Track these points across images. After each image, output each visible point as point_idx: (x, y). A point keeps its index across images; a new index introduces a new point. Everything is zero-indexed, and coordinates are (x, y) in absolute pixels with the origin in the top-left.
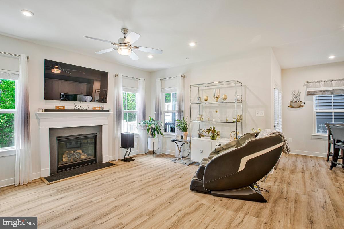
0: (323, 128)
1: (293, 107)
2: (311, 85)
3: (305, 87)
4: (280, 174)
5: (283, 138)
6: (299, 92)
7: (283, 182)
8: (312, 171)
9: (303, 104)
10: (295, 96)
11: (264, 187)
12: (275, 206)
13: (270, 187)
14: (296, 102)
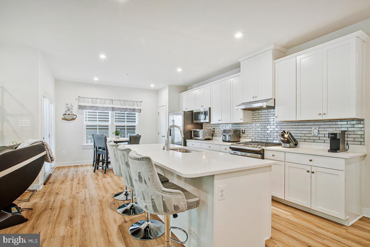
0: (90, 139)
1: (67, 120)
2: (81, 99)
3: (77, 101)
4: (50, 187)
5: (46, 147)
6: (71, 105)
7: (51, 194)
8: (80, 177)
9: (75, 117)
10: (68, 109)
11: (28, 206)
12: (38, 220)
13: (36, 203)
14: (69, 114)
